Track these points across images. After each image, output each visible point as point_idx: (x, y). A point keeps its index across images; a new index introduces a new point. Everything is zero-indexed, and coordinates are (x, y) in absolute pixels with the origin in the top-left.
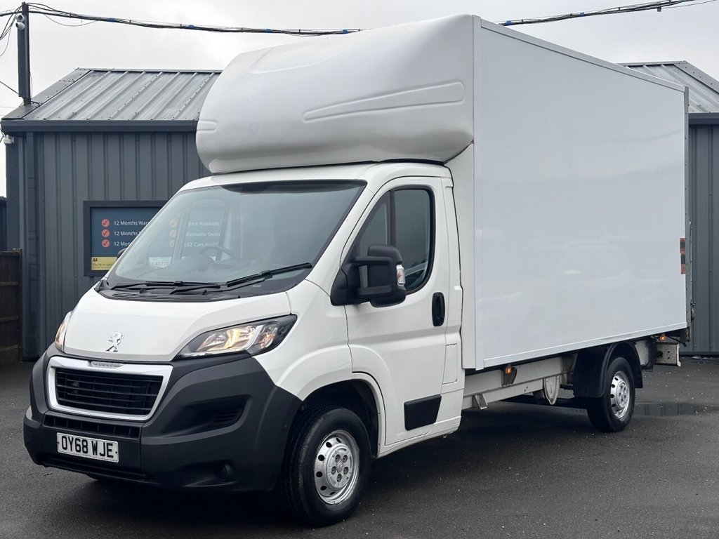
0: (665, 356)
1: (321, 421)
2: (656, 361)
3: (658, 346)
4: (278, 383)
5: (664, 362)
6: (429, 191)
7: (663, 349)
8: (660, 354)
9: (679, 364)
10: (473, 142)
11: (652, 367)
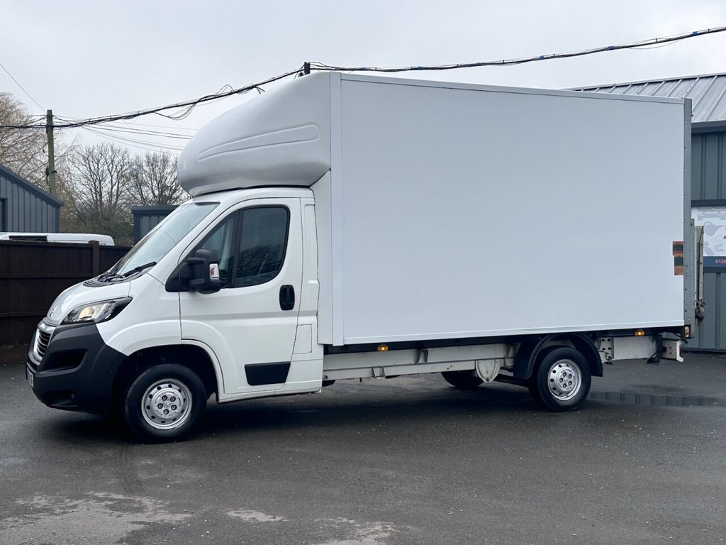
0: (668, 351)
1: (148, 371)
2: (661, 355)
3: (664, 342)
4: (107, 343)
5: (667, 357)
6: (286, 210)
7: (667, 344)
8: (664, 350)
9: (680, 359)
10: (330, 169)
11: (658, 362)
